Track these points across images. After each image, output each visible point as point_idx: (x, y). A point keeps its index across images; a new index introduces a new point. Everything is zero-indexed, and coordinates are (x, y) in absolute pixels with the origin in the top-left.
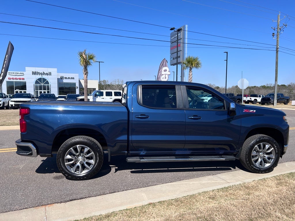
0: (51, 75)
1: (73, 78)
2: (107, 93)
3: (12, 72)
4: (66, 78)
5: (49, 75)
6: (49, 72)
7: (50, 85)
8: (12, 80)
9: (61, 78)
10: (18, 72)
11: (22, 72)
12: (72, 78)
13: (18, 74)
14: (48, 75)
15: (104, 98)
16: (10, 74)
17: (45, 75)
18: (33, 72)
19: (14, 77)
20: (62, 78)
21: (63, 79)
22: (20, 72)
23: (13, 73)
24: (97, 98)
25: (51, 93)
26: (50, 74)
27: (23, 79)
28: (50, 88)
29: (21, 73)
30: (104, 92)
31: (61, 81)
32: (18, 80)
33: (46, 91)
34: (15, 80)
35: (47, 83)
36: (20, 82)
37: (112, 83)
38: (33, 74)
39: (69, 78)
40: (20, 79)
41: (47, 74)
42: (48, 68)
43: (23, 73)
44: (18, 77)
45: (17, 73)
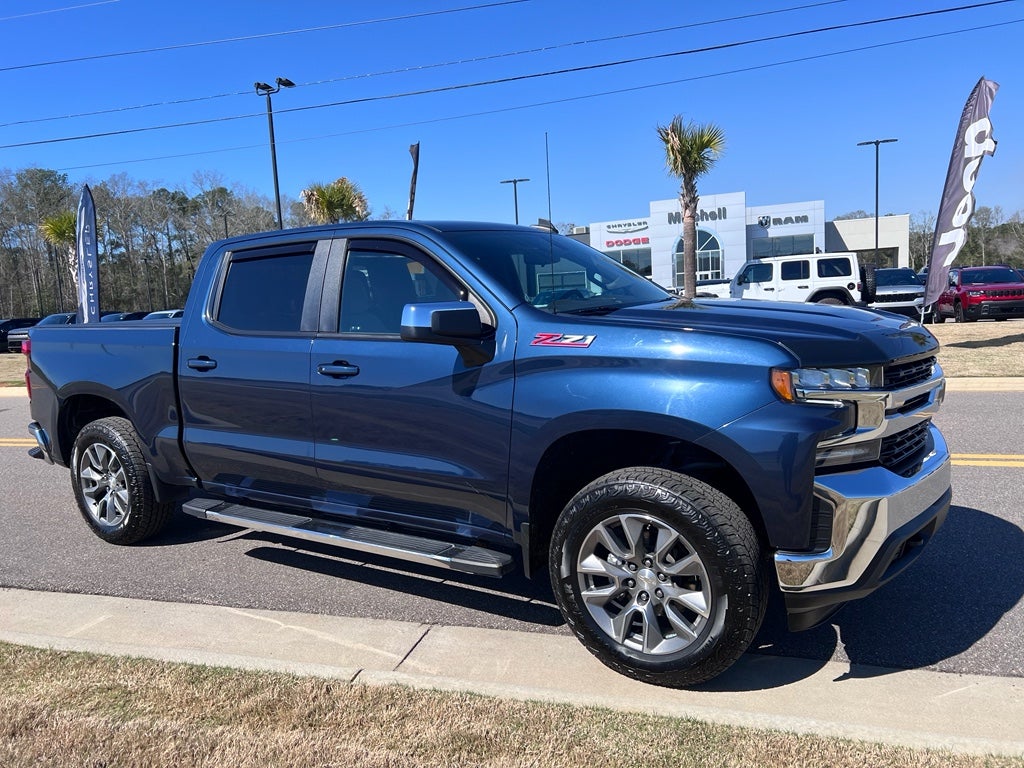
0: (725, 218)
1: (805, 219)
2: (785, 266)
3: (616, 223)
4: (777, 221)
5: (720, 218)
6: (719, 209)
7: (723, 251)
8: (615, 248)
9: (761, 223)
10: (631, 221)
11: (642, 220)
12: (799, 219)
13: (632, 228)
14: (715, 219)
15: (773, 289)
16: (612, 230)
17: (707, 219)
18: (670, 215)
19: (622, 237)
20: (764, 224)
21: (769, 227)
22: (636, 221)
23: (620, 226)
24: (748, 288)
25: (723, 277)
26: (722, 213)
27: (646, 241)
28: (723, 262)
29: (640, 224)
30: (777, 263)
31: (759, 235)
32: (633, 247)
33: (709, 273)
34: (623, 248)
35: (714, 244)
36: (638, 250)
37: (1017, 214)
38: (670, 223)
39: (788, 220)
40: (636, 241)
41: (713, 216)
42: (717, 196)
43: (645, 223)
44: (631, 237)
45: (630, 225)
